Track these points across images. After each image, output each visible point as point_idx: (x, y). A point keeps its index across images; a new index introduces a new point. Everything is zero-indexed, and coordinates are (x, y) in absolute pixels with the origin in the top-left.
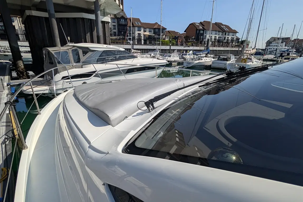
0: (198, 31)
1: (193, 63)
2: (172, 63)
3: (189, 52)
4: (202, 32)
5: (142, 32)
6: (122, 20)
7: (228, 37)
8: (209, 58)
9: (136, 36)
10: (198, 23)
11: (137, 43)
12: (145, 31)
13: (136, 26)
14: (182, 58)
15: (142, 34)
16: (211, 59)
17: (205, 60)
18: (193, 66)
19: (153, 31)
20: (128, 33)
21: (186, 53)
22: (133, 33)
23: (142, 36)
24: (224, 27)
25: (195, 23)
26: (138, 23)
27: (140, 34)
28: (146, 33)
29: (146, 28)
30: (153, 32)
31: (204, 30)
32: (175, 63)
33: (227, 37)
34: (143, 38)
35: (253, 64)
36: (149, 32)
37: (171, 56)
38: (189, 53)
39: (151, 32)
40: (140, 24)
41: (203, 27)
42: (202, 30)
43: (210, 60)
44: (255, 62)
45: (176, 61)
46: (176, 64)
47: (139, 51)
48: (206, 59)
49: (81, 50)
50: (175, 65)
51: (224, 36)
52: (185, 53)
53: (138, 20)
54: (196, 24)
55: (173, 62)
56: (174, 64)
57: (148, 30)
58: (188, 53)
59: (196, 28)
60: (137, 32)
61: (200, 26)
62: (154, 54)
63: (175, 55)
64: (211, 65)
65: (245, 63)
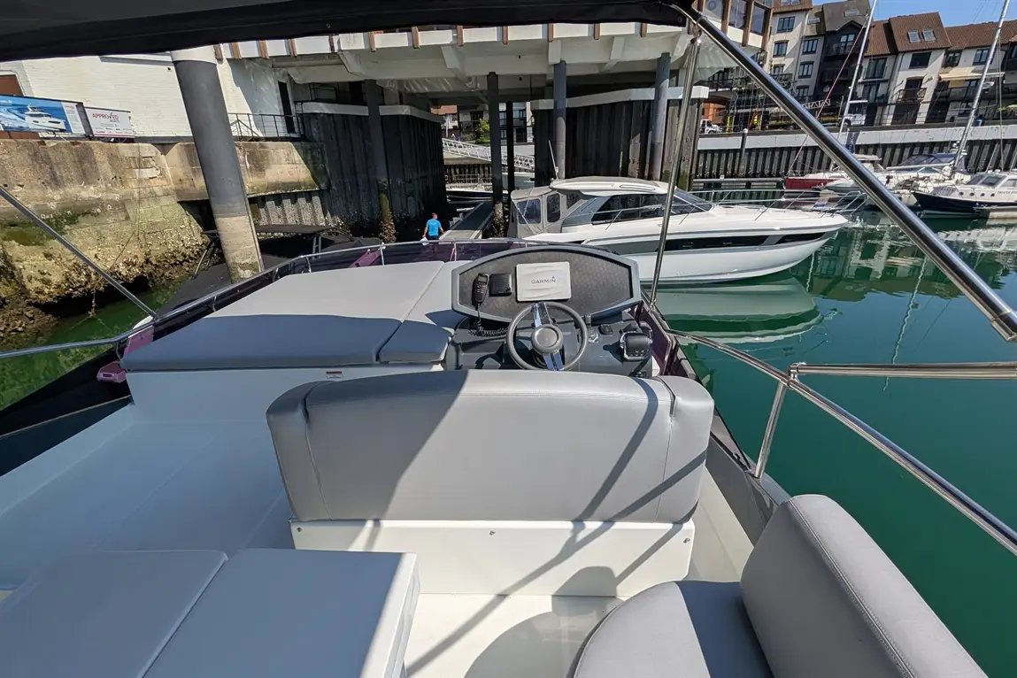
5: (932, 73)
6: (843, 38)
9: (897, 90)
11: (890, 121)
12: (950, 63)
13: (905, 52)
15: (930, 79)
19: (999, 56)
22: (886, 81)
23: (930, 86)
26: (921, 36)
27: (921, 79)
28: (954, 73)
29: (960, 52)
30: (996, 63)
34: (928, 96)
36: (975, 64)
37: (999, 179)
40: (929, 38)
47: (875, 158)
49: (565, 197)
53: (933, 20)
55: (995, 207)
57: (968, 56)
60: (903, 75)
62: (929, 170)
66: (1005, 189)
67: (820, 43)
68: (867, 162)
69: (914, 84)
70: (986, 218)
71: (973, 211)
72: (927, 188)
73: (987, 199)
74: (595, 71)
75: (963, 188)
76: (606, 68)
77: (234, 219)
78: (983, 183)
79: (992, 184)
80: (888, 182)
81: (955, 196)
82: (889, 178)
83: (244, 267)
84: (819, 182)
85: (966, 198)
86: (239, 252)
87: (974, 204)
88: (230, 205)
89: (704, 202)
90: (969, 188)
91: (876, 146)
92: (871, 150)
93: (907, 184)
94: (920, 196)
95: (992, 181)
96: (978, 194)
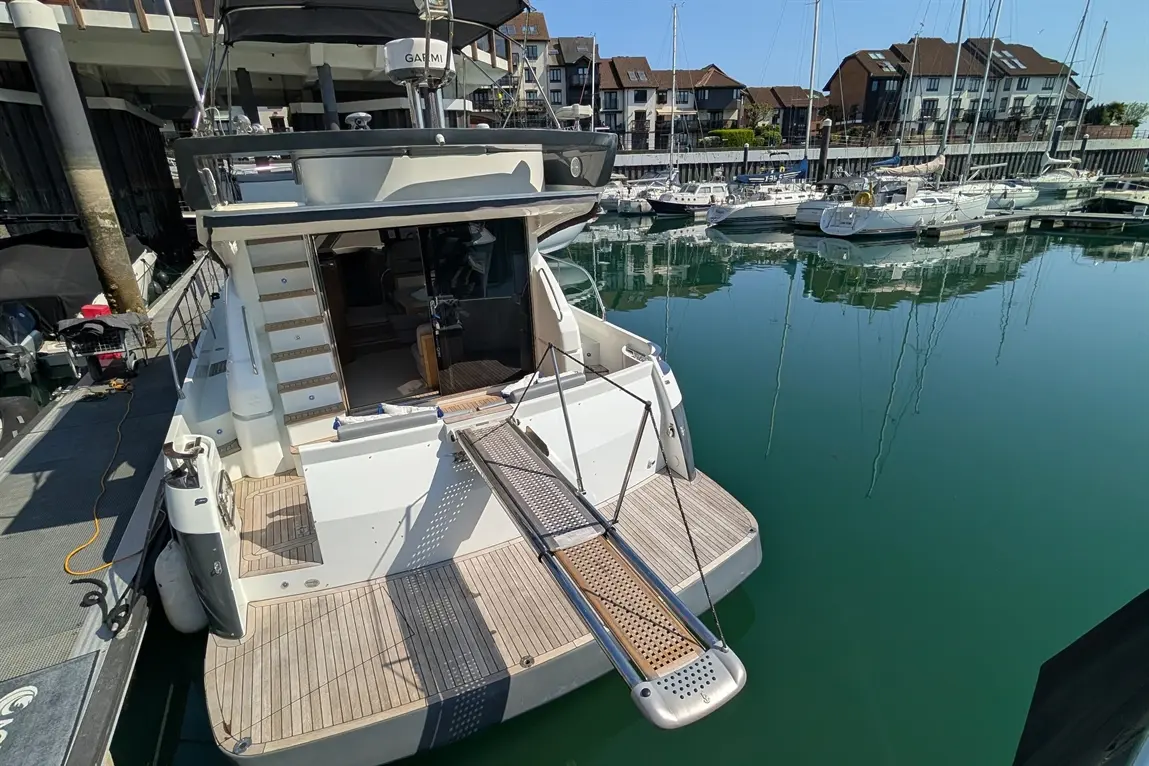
0: (875, 83)
1: (730, 209)
2: (694, 212)
4: (891, 86)
5: (651, 107)
6: (580, 71)
7: (1023, 99)
8: (803, 193)
9: (629, 121)
10: (882, 52)
11: (630, 146)
12: (661, 100)
13: (629, 88)
15: (650, 113)
16: (811, 195)
17: (779, 199)
19: (691, 98)
20: (602, 113)
22: (620, 112)
23: (651, 119)
24: (1005, 57)
25: (866, 53)
26: (638, 76)
27: (644, 112)
28: (665, 110)
29: (666, 92)
30: (690, 104)
31: (901, 76)
32: (706, 213)
33: (1016, 99)
34: (652, 128)
35: (907, 208)
36: (677, 103)
37: (695, 188)
39: (687, 102)
40: (643, 78)
41: (899, 68)
42: (895, 79)
43: (806, 198)
47: (621, 176)
51: (1002, 94)
53: (642, 63)
54: (872, 56)
55: (697, 208)
56: (701, 217)
57: (672, 96)
59: (867, 71)
60: (632, 109)
61: (888, 64)
62: (657, 184)
63: (712, 185)
64: (794, 218)
65: (868, 208)
66: (700, 195)
67: (562, 74)
68: (617, 180)
69: (640, 116)
70: (693, 216)
71: (686, 212)
72: (656, 196)
73: (692, 202)
74: (360, 78)
75: (677, 196)
76: (370, 76)
77: (91, 171)
78: (688, 191)
79: (693, 192)
80: (629, 193)
81: (673, 201)
82: (629, 188)
83: (104, 216)
85: (680, 202)
86: (97, 203)
87: (684, 206)
88: (86, 158)
90: (679, 196)
92: (620, 171)
93: (643, 194)
94: (652, 203)
95: (692, 189)
96: (686, 200)
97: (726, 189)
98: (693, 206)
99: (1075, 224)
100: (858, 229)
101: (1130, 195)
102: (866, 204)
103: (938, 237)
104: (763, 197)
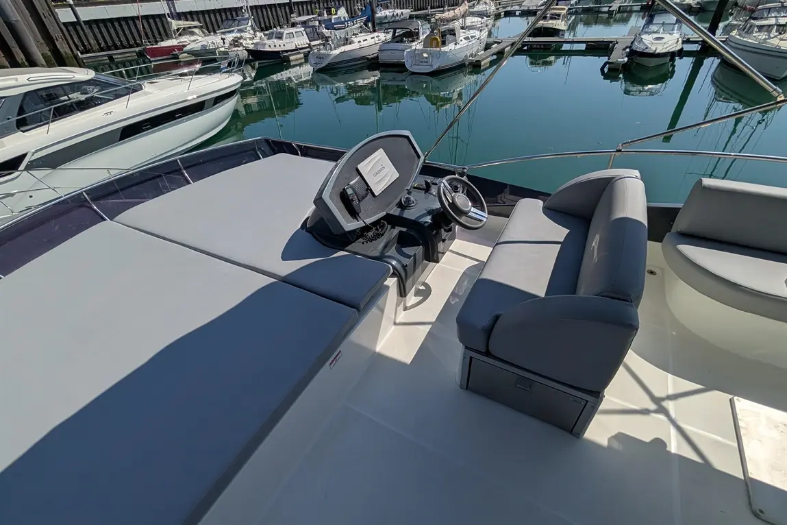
1: (329, 55)
2: (288, 57)
3: (336, 11)
8: (372, 35)
14: (316, 36)
16: (378, 36)
17: (359, 42)
18: (328, 65)
21: (330, 17)
32: (298, 56)
35: (458, 46)
37: (281, 34)
38: (336, 14)
43: (376, 39)
44: (464, 41)
45: (301, 49)
46: (301, 58)
47: (196, 23)
48: (366, 38)
50: (299, 62)
52: (326, 15)
55: (290, 53)
56: (297, 60)
58: (334, 17)
62: (240, 31)
63: (293, 30)
64: (377, 57)
65: (438, 49)
66: (288, 41)
68: (195, 27)
70: (289, 61)
71: (281, 57)
72: (249, 44)
73: (283, 48)
75: (272, 45)
78: (276, 37)
79: (280, 38)
80: (224, 43)
81: (267, 49)
82: (223, 39)
84: (172, 48)
85: (273, 49)
87: (278, 52)
89: (135, 83)
91: (191, 13)
93: (236, 43)
94: (249, 51)
95: (280, 36)
96: (278, 46)
97: (304, 33)
98: (287, 51)
99: (535, 46)
100: (435, 67)
101: (553, 24)
102: (437, 46)
103: (480, 66)
104: (347, 41)
